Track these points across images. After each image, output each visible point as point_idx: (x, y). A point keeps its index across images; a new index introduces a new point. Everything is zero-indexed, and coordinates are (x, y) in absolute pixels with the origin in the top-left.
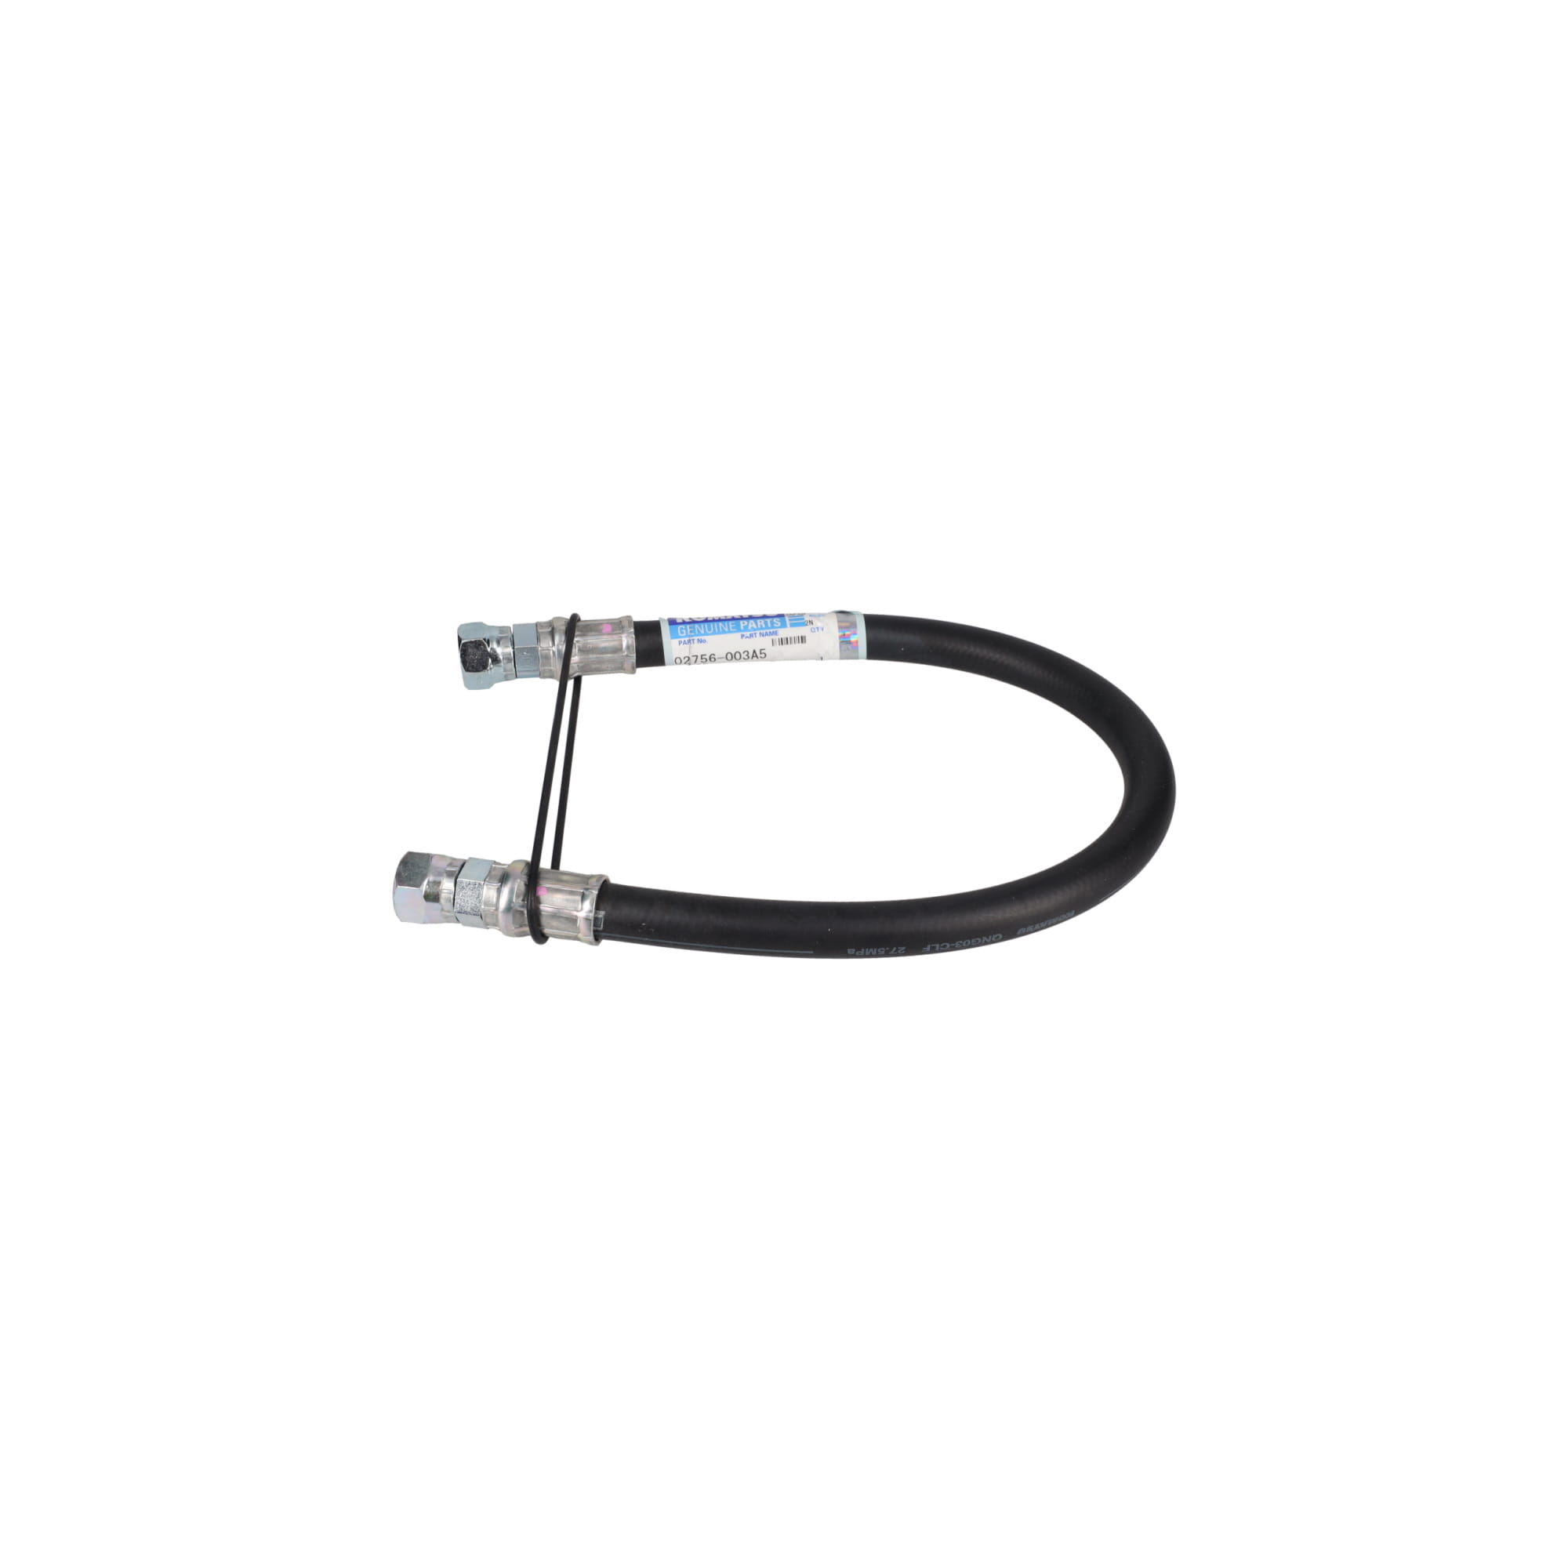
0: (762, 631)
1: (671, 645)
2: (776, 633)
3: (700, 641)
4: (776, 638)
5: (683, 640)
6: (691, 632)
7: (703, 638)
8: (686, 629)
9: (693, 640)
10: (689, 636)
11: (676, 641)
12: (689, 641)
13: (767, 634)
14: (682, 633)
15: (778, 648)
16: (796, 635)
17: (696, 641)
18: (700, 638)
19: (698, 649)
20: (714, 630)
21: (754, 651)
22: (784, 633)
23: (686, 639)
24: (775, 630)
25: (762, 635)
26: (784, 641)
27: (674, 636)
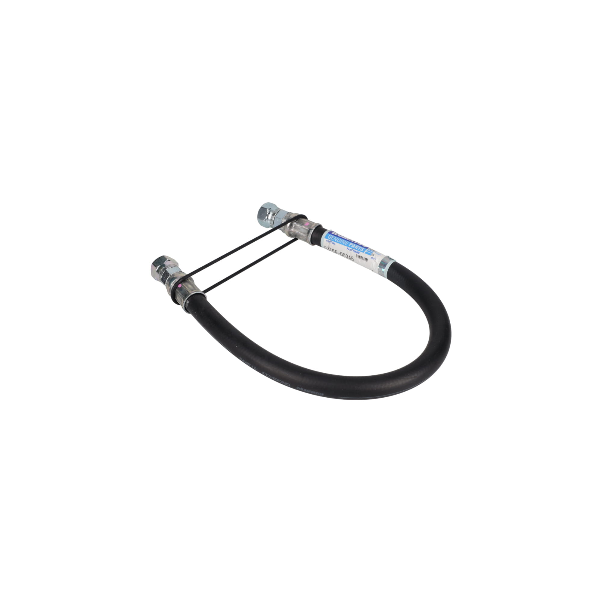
0: (355, 250)
1: (324, 240)
2: (358, 253)
3: (333, 243)
4: (358, 255)
5: (328, 240)
6: (332, 238)
7: (335, 243)
8: (331, 237)
9: (331, 242)
10: (331, 240)
11: (326, 239)
12: (330, 242)
13: (356, 252)
14: (329, 237)
15: (357, 258)
16: (365, 257)
17: (332, 243)
18: (334, 242)
19: (332, 246)
20: (340, 242)
21: (350, 256)
22: (361, 254)
23: (329, 240)
24: (359, 251)
25: (354, 251)
26: (360, 257)
27: (326, 237)
